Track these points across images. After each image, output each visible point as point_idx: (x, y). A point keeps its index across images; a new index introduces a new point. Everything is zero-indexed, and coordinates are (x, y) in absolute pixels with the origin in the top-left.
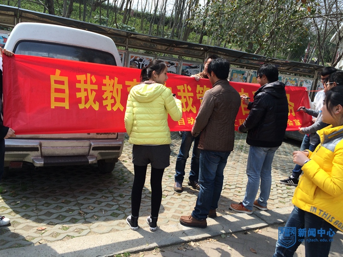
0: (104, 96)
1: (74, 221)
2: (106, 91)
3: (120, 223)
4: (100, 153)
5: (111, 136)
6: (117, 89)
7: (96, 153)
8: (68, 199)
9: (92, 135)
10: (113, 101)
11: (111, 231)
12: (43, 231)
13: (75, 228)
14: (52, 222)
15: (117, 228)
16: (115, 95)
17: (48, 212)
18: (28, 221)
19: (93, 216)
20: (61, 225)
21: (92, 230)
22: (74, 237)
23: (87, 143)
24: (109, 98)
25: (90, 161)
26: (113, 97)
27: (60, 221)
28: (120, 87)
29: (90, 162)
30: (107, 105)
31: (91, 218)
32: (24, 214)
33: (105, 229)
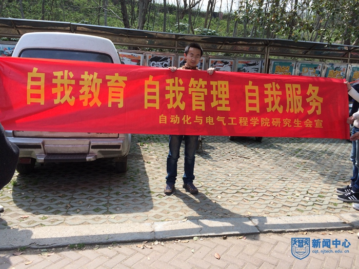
0: (81, 91)
1: (56, 212)
2: (83, 86)
3: (97, 218)
4: (99, 151)
5: (111, 135)
6: (96, 84)
7: (96, 151)
8: (66, 194)
9: (93, 134)
10: (90, 96)
11: (82, 223)
12: (24, 219)
13: (52, 218)
14: (37, 212)
15: (89, 221)
16: (93, 90)
17: (41, 203)
18: (20, 209)
19: (76, 210)
20: (43, 215)
21: (66, 221)
22: (44, 225)
23: (87, 141)
24: (86, 93)
25: (88, 158)
26: (90, 92)
27: (46, 212)
28: (100, 81)
29: (87, 160)
30: (84, 100)
31: (73, 211)
32: (19, 203)
33: (78, 222)
